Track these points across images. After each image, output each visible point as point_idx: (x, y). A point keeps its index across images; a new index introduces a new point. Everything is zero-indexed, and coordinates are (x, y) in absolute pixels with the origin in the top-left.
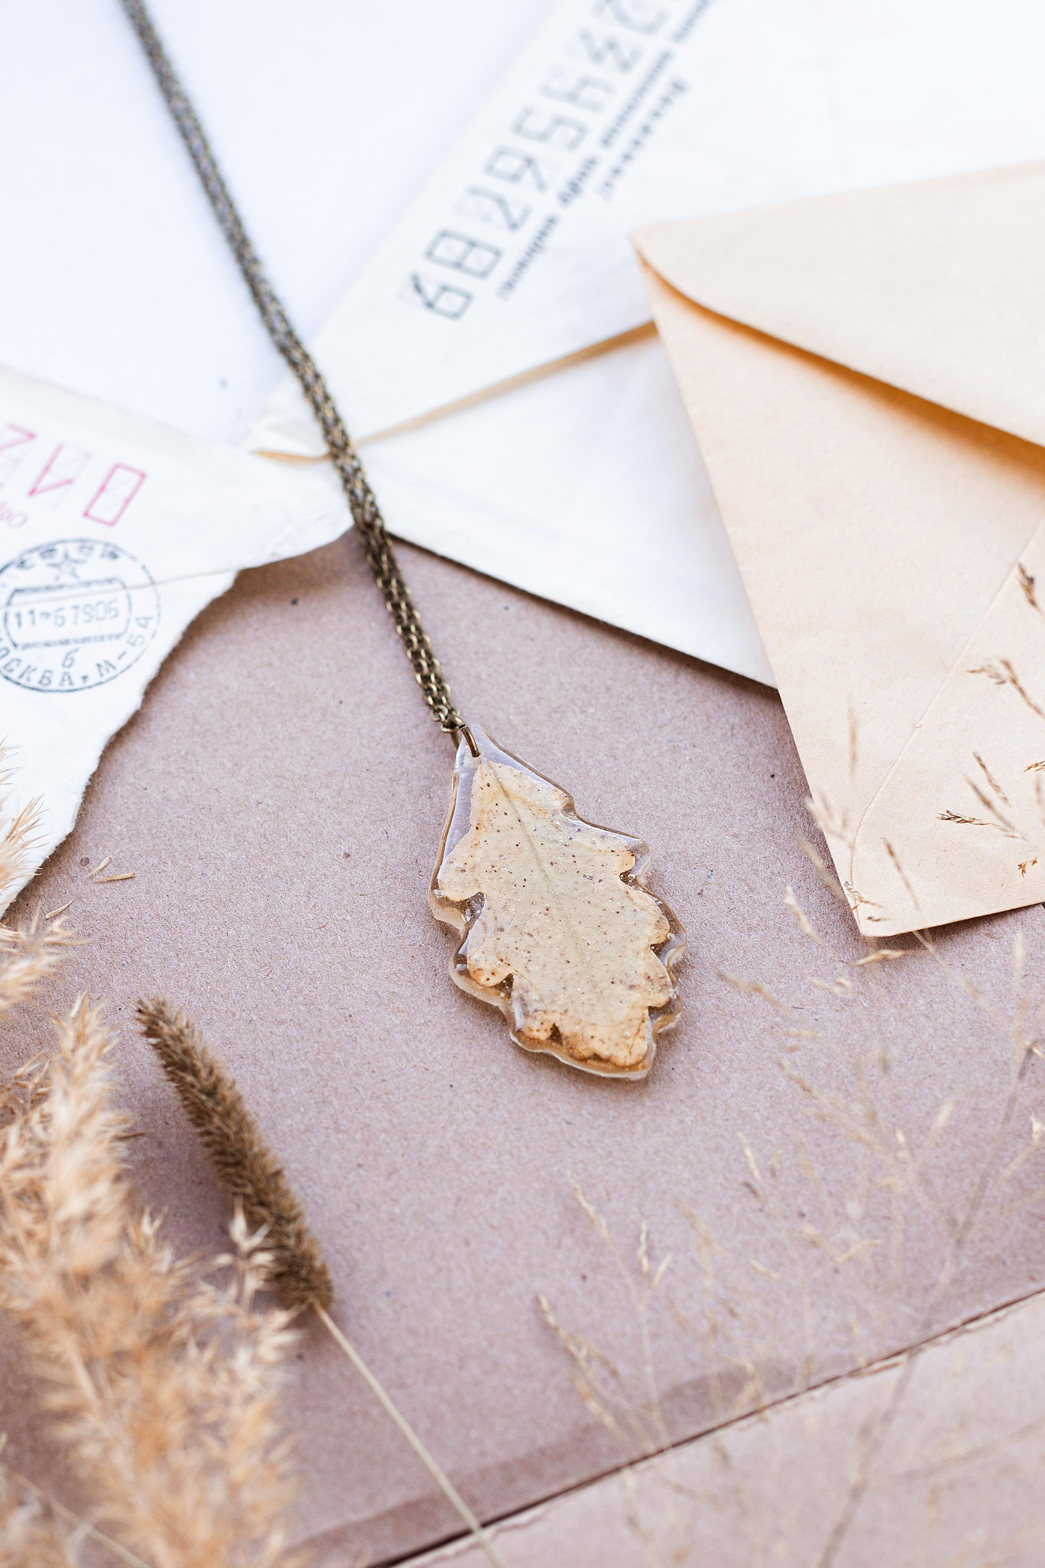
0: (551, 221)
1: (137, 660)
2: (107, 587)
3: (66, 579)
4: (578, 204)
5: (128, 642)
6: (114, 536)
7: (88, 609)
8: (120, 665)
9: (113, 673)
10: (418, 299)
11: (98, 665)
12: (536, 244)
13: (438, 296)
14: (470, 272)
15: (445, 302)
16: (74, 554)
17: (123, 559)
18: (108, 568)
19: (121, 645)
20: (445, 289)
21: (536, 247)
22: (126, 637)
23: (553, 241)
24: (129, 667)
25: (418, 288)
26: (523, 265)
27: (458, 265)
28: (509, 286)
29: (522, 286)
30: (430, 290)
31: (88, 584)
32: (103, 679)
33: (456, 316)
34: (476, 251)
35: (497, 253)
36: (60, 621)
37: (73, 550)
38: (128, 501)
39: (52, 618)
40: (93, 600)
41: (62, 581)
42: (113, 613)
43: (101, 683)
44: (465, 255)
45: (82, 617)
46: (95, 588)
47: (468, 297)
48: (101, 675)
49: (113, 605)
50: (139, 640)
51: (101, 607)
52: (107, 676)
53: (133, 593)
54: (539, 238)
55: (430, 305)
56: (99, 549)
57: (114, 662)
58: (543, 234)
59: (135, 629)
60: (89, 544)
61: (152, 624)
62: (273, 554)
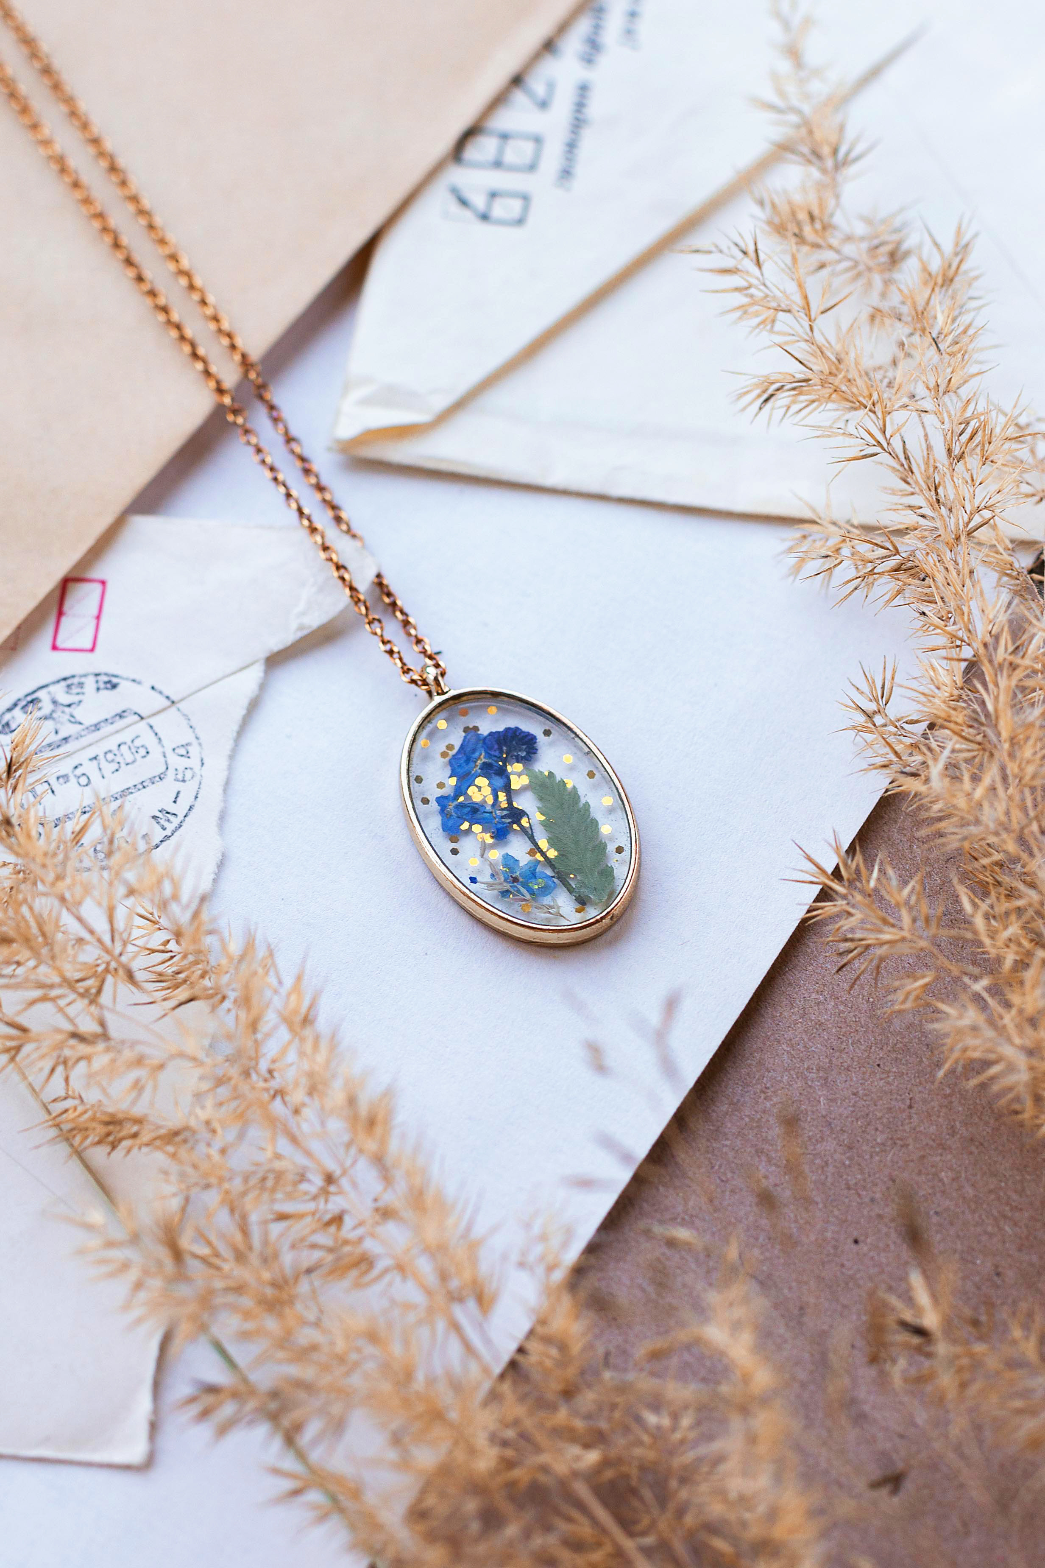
0: (584, 89)
1: (196, 797)
2: (120, 724)
3: (67, 729)
4: (604, 61)
5: (176, 780)
6: (99, 662)
7: (110, 756)
8: (180, 809)
9: (176, 821)
10: (467, 214)
11: (154, 817)
12: (577, 119)
13: (489, 205)
14: (513, 169)
15: (499, 210)
16: (64, 699)
17: (124, 685)
18: (110, 703)
19: (169, 786)
20: (493, 195)
21: (578, 123)
22: (171, 773)
23: (595, 109)
24: (191, 808)
25: (463, 202)
26: (571, 146)
27: (498, 164)
28: (566, 173)
29: (580, 170)
30: (479, 201)
31: (97, 727)
32: (168, 832)
33: (520, 222)
34: (512, 144)
35: (538, 140)
36: (83, 781)
37: (59, 692)
38: (98, 618)
39: (73, 780)
40: (111, 744)
41: (63, 734)
42: (142, 752)
43: (168, 837)
44: (501, 151)
45: (108, 768)
46: (106, 729)
47: (526, 198)
48: (164, 829)
49: (138, 743)
50: (189, 774)
51: (124, 748)
52: (170, 828)
53: (152, 721)
54: (578, 111)
55: (485, 217)
56: (90, 683)
57: (172, 808)
58: (580, 106)
59: (175, 761)
60: (75, 681)
61: (194, 750)
62: (301, 628)
